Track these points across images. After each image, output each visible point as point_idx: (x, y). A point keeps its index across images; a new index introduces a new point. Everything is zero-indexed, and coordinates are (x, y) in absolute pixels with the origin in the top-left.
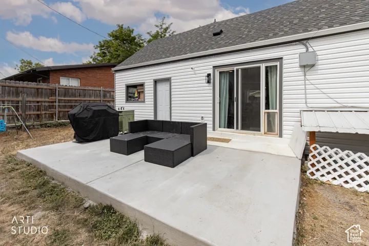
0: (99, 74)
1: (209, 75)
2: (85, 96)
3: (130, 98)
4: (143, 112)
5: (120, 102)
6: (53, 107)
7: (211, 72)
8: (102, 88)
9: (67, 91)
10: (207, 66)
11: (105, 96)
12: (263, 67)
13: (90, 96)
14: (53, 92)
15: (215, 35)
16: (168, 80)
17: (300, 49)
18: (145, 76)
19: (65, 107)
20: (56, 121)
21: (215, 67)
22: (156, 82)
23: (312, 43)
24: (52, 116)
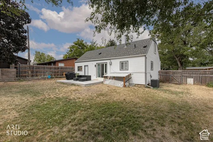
0: (70, 62)
1: (95, 65)
2: (66, 69)
3: (79, 70)
4: (82, 73)
5: (76, 71)
6: (58, 72)
7: (96, 64)
8: (71, 67)
9: (62, 68)
10: (95, 63)
11: (72, 69)
12: (105, 64)
13: (68, 69)
14: (58, 68)
15: (99, 54)
16: (87, 66)
17: (109, 61)
18: (82, 64)
19: (61, 72)
20: (59, 76)
21: (97, 63)
22: (85, 66)
23: (111, 60)
24: (58, 75)
